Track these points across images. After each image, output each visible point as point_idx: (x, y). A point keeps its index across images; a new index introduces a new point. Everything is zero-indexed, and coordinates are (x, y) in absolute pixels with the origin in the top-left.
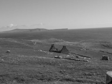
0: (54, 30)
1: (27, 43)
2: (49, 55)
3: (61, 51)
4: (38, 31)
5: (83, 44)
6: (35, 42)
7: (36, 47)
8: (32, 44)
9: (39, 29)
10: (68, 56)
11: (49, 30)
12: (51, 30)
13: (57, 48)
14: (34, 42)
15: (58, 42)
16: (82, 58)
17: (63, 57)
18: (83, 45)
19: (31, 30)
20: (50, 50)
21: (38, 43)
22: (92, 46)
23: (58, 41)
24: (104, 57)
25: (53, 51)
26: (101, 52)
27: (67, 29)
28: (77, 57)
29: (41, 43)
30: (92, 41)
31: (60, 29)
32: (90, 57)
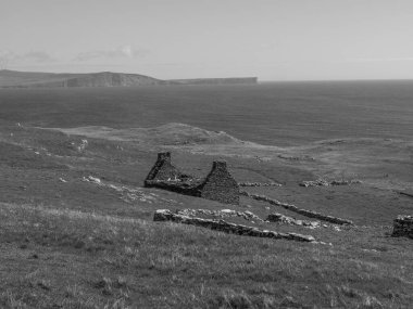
0: (190, 81)
1: (42, 142)
2: (134, 203)
3: (201, 187)
4: (108, 85)
5: (326, 157)
6: (84, 137)
7: (84, 163)
8: (66, 146)
9: (116, 77)
10: (228, 211)
11: (162, 82)
12: (172, 82)
13: (184, 173)
14: (79, 139)
15: (204, 141)
16: (300, 223)
17: (199, 214)
18: (326, 160)
19: (74, 80)
20: (149, 181)
21: (95, 144)
22: (371, 169)
23: (204, 136)
24: (402, 222)
25: (163, 186)
26: (402, 199)
27: (254, 79)
28: (274, 219)
29: (113, 145)
30: (371, 143)
31: (216, 81)
32: (341, 223)
